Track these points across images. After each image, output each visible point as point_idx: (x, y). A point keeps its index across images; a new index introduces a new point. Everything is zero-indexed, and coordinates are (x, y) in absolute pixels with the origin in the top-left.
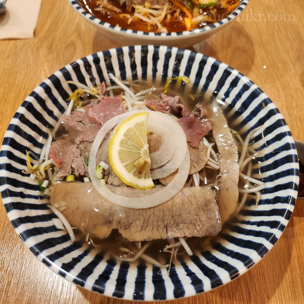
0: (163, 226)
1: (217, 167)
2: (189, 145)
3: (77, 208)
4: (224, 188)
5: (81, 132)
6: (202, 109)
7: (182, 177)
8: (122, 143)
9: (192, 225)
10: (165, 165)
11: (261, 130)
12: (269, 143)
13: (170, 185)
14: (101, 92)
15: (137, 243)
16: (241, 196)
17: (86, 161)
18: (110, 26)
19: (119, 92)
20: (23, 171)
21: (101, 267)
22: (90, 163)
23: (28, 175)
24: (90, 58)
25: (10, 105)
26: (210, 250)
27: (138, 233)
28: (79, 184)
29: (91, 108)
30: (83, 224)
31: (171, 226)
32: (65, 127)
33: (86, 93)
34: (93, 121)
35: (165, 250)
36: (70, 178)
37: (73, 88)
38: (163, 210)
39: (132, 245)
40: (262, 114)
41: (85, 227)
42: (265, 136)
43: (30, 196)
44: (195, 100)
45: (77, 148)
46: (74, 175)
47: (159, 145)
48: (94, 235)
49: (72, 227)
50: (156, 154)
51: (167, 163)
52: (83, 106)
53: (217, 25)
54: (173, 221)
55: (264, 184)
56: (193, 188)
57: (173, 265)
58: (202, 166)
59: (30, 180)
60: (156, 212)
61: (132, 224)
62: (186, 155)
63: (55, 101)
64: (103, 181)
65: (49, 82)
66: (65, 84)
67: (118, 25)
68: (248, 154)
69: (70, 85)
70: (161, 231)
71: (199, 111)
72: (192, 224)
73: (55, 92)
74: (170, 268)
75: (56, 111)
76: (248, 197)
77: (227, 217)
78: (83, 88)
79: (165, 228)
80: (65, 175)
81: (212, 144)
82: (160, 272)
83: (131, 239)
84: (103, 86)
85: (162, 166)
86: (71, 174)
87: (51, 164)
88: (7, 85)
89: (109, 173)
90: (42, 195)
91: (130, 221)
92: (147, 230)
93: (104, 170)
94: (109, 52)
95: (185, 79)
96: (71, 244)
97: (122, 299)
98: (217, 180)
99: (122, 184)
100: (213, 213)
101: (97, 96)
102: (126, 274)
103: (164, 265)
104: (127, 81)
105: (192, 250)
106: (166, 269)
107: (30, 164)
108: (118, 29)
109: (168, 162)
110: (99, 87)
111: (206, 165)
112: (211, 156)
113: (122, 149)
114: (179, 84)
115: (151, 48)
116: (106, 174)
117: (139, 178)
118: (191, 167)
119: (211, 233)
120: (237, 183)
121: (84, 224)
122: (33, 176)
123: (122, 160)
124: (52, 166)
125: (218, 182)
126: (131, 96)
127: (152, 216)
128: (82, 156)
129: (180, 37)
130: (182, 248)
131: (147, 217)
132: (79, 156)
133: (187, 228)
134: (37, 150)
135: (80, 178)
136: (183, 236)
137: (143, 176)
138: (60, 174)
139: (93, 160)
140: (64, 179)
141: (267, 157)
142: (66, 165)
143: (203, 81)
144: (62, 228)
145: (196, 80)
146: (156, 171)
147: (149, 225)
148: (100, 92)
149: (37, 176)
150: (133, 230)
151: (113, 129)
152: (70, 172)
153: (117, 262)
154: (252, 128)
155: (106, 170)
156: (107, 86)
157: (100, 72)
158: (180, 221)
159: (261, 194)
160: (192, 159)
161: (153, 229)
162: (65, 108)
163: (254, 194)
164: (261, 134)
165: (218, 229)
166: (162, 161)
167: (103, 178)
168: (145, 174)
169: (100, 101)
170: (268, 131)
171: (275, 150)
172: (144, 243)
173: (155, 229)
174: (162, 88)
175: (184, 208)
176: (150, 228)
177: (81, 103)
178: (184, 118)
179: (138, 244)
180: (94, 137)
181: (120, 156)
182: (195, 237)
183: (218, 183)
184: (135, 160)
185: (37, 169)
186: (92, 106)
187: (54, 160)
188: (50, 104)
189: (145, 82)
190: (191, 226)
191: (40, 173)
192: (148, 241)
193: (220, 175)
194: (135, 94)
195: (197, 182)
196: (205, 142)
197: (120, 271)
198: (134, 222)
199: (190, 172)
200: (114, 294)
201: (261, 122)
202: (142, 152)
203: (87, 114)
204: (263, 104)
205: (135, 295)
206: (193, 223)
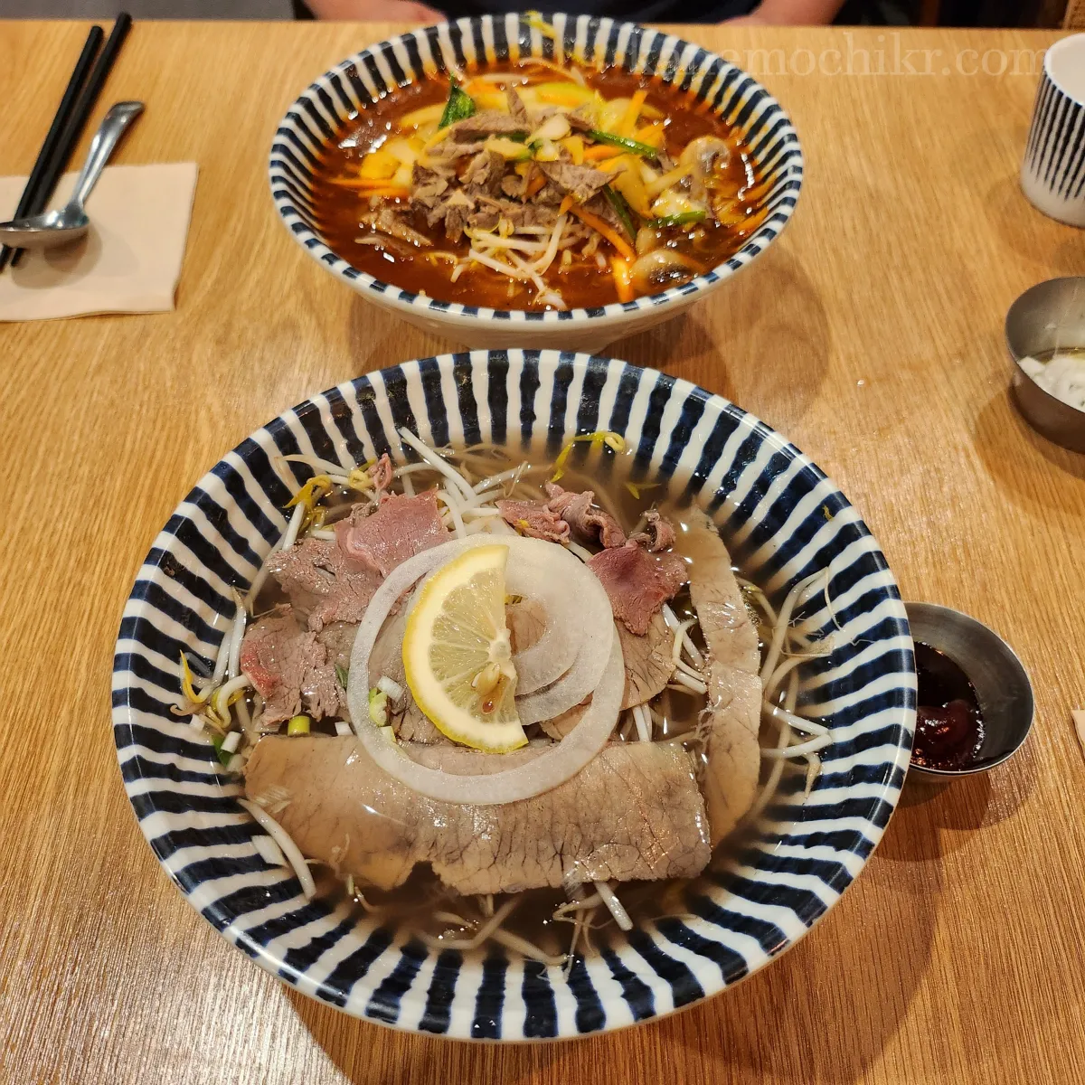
0: (551, 851)
1: (701, 688)
2: (621, 629)
3: (320, 806)
4: (720, 745)
5: (325, 596)
6: (658, 524)
7: (603, 717)
8: (440, 627)
9: (630, 847)
10: (555, 684)
11: (822, 580)
12: (843, 617)
13: (570, 738)
14: (380, 482)
15: (482, 900)
16: (766, 766)
17: (341, 676)
18: (402, 296)
19: (428, 481)
20: (173, 709)
21: (388, 962)
22: (352, 683)
23: (187, 719)
24: (348, 390)
25: (111, 514)
26: (681, 915)
27: (484, 871)
28: (323, 741)
29: (352, 529)
30: (336, 850)
31: (575, 852)
32: (280, 582)
33: (337, 485)
34: (358, 565)
35: (558, 916)
36: (299, 725)
37: (303, 472)
38: (551, 808)
39: (470, 905)
40: (823, 537)
41: (341, 859)
42: (832, 599)
43: (192, 777)
44: (640, 496)
45: (316, 642)
46: (309, 715)
47: (538, 630)
48: (366, 880)
49: (305, 858)
50: (530, 656)
51: (560, 679)
52: (330, 521)
53: (701, 283)
54: (579, 838)
55: (828, 734)
56: (634, 747)
57: (579, 956)
58: (658, 686)
59: (191, 733)
60: (534, 815)
61: (467, 846)
62: (611, 657)
63: (253, 513)
64: (388, 732)
65: (235, 461)
66: (279, 464)
67: (422, 292)
68: (788, 648)
69: (293, 465)
70: (546, 865)
71: (651, 530)
72: (630, 844)
73: (253, 488)
74: (570, 964)
75: (255, 540)
76: (785, 770)
77: (727, 825)
78: (328, 473)
79: (558, 857)
80: (286, 716)
81: (687, 624)
82: (545, 975)
83: (465, 888)
84: (384, 465)
85: (549, 688)
86: (299, 715)
87: (245, 688)
88: (101, 454)
89: (404, 710)
90: (222, 772)
91: (463, 841)
92: (509, 863)
93: (390, 701)
94: (400, 371)
95: (612, 440)
96: (306, 904)
97: (443, 1035)
98: (700, 724)
99: (440, 739)
100: (689, 815)
101: (369, 493)
102: (455, 980)
103: (554, 956)
104: (449, 447)
105: (631, 915)
106: (559, 968)
107: (190, 688)
108: (422, 303)
109: (563, 676)
110: (373, 469)
111: (672, 681)
112: (684, 656)
113: (437, 642)
114: (596, 453)
115: (516, 358)
116: (397, 712)
117: (485, 721)
118: (627, 690)
119: (684, 869)
120: (756, 732)
121: (339, 849)
122: (197, 722)
123: (440, 672)
124: (249, 692)
125: (704, 729)
126: (462, 492)
127: (523, 825)
128: (331, 663)
129: (596, 321)
130: (603, 912)
131: (509, 828)
132: (322, 664)
133: (617, 854)
134: (205, 649)
135: (325, 726)
136: (607, 878)
137: (496, 714)
138: (272, 715)
139: (359, 674)
140: (283, 727)
141: (840, 657)
142: (286, 691)
143: (662, 446)
144: (279, 860)
145: (643, 441)
146: (532, 701)
147: (513, 849)
148: (375, 480)
149: (210, 722)
150: (471, 862)
151: (413, 588)
152: (299, 709)
153: (430, 950)
154: (800, 576)
155: (397, 701)
156: (394, 464)
157: (374, 425)
158: (598, 838)
159: (822, 761)
160: (630, 666)
161: (526, 860)
162: (280, 530)
163: (802, 760)
164: (822, 593)
165: (703, 859)
166: (547, 674)
167: (388, 724)
168: (502, 711)
169: (373, 510)
170: (842, 583)
171: (860, 637)
172: (500, 898)
173: (530, 861)
174: (550, 467)
175: (609, 803)
176: (516, 858)
177: (323, 513)
178: (607, 553)
179: (484, 903)
180: (362, 611)
181: (433, 661)
182: (639, 880)
183: (703, 733)
184: (474, 674)
185: (207, 704)
186: (354, 524)
187: (255, 677)
188: (239, 522)
189: (501, 448)
190: (628, 850)
191: (217, 713)
192: (510, 892)
193: (709, 709)
194: (473, 484)
195: (644, 730)
196: (669, 617)
197: (436, 972)
198: (473, 843)
199: (624, 701)
200: (422, 1026)
201: (823, 559)
202: (491, 650)
203: (340, 544)
204: (826, 510)
205: (477, 1026)
206: (633, 842)
